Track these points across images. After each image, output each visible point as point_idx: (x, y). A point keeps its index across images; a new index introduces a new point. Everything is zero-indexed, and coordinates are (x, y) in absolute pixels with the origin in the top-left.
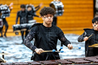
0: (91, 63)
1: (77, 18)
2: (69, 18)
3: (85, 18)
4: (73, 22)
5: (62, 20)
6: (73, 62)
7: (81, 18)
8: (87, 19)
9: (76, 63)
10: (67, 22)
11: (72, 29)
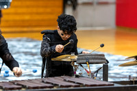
0: (55, 88)
1: (34, 10)
2: (20, 10)
3: (49, 10)
4: (27, 17)
5: (8, 14)
6: (24, 87)
7: (41, 10)
8: (51, 13)
9: (29, 88)
10: (17, 18)
11: (25, 29)
